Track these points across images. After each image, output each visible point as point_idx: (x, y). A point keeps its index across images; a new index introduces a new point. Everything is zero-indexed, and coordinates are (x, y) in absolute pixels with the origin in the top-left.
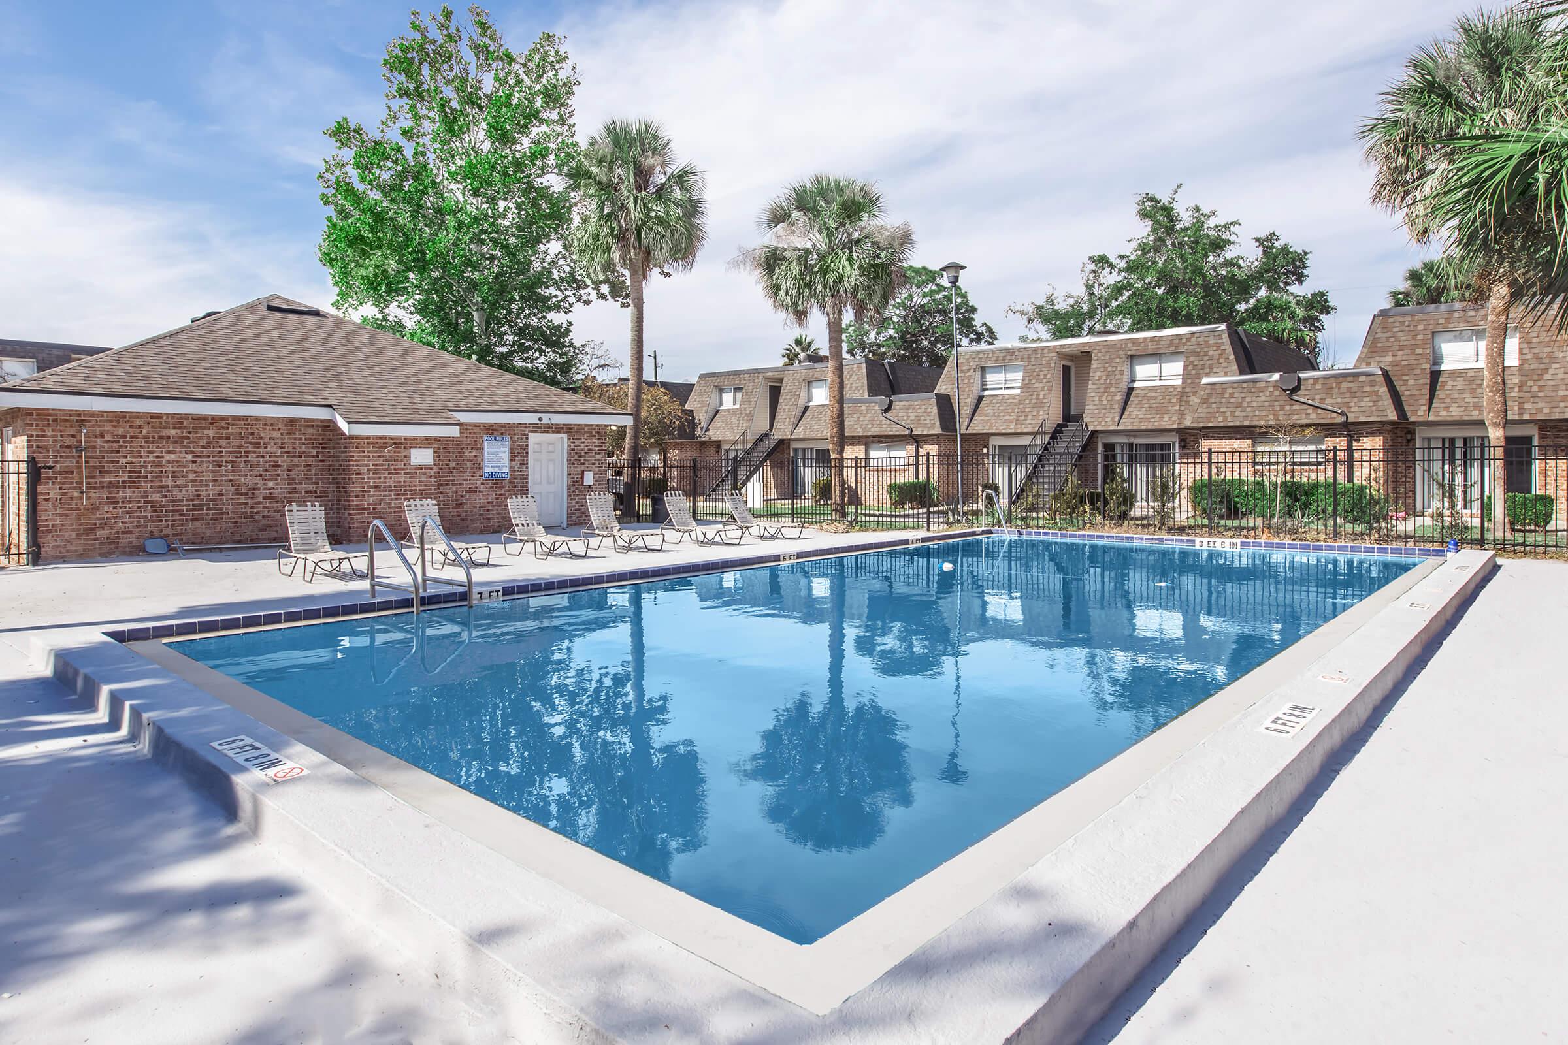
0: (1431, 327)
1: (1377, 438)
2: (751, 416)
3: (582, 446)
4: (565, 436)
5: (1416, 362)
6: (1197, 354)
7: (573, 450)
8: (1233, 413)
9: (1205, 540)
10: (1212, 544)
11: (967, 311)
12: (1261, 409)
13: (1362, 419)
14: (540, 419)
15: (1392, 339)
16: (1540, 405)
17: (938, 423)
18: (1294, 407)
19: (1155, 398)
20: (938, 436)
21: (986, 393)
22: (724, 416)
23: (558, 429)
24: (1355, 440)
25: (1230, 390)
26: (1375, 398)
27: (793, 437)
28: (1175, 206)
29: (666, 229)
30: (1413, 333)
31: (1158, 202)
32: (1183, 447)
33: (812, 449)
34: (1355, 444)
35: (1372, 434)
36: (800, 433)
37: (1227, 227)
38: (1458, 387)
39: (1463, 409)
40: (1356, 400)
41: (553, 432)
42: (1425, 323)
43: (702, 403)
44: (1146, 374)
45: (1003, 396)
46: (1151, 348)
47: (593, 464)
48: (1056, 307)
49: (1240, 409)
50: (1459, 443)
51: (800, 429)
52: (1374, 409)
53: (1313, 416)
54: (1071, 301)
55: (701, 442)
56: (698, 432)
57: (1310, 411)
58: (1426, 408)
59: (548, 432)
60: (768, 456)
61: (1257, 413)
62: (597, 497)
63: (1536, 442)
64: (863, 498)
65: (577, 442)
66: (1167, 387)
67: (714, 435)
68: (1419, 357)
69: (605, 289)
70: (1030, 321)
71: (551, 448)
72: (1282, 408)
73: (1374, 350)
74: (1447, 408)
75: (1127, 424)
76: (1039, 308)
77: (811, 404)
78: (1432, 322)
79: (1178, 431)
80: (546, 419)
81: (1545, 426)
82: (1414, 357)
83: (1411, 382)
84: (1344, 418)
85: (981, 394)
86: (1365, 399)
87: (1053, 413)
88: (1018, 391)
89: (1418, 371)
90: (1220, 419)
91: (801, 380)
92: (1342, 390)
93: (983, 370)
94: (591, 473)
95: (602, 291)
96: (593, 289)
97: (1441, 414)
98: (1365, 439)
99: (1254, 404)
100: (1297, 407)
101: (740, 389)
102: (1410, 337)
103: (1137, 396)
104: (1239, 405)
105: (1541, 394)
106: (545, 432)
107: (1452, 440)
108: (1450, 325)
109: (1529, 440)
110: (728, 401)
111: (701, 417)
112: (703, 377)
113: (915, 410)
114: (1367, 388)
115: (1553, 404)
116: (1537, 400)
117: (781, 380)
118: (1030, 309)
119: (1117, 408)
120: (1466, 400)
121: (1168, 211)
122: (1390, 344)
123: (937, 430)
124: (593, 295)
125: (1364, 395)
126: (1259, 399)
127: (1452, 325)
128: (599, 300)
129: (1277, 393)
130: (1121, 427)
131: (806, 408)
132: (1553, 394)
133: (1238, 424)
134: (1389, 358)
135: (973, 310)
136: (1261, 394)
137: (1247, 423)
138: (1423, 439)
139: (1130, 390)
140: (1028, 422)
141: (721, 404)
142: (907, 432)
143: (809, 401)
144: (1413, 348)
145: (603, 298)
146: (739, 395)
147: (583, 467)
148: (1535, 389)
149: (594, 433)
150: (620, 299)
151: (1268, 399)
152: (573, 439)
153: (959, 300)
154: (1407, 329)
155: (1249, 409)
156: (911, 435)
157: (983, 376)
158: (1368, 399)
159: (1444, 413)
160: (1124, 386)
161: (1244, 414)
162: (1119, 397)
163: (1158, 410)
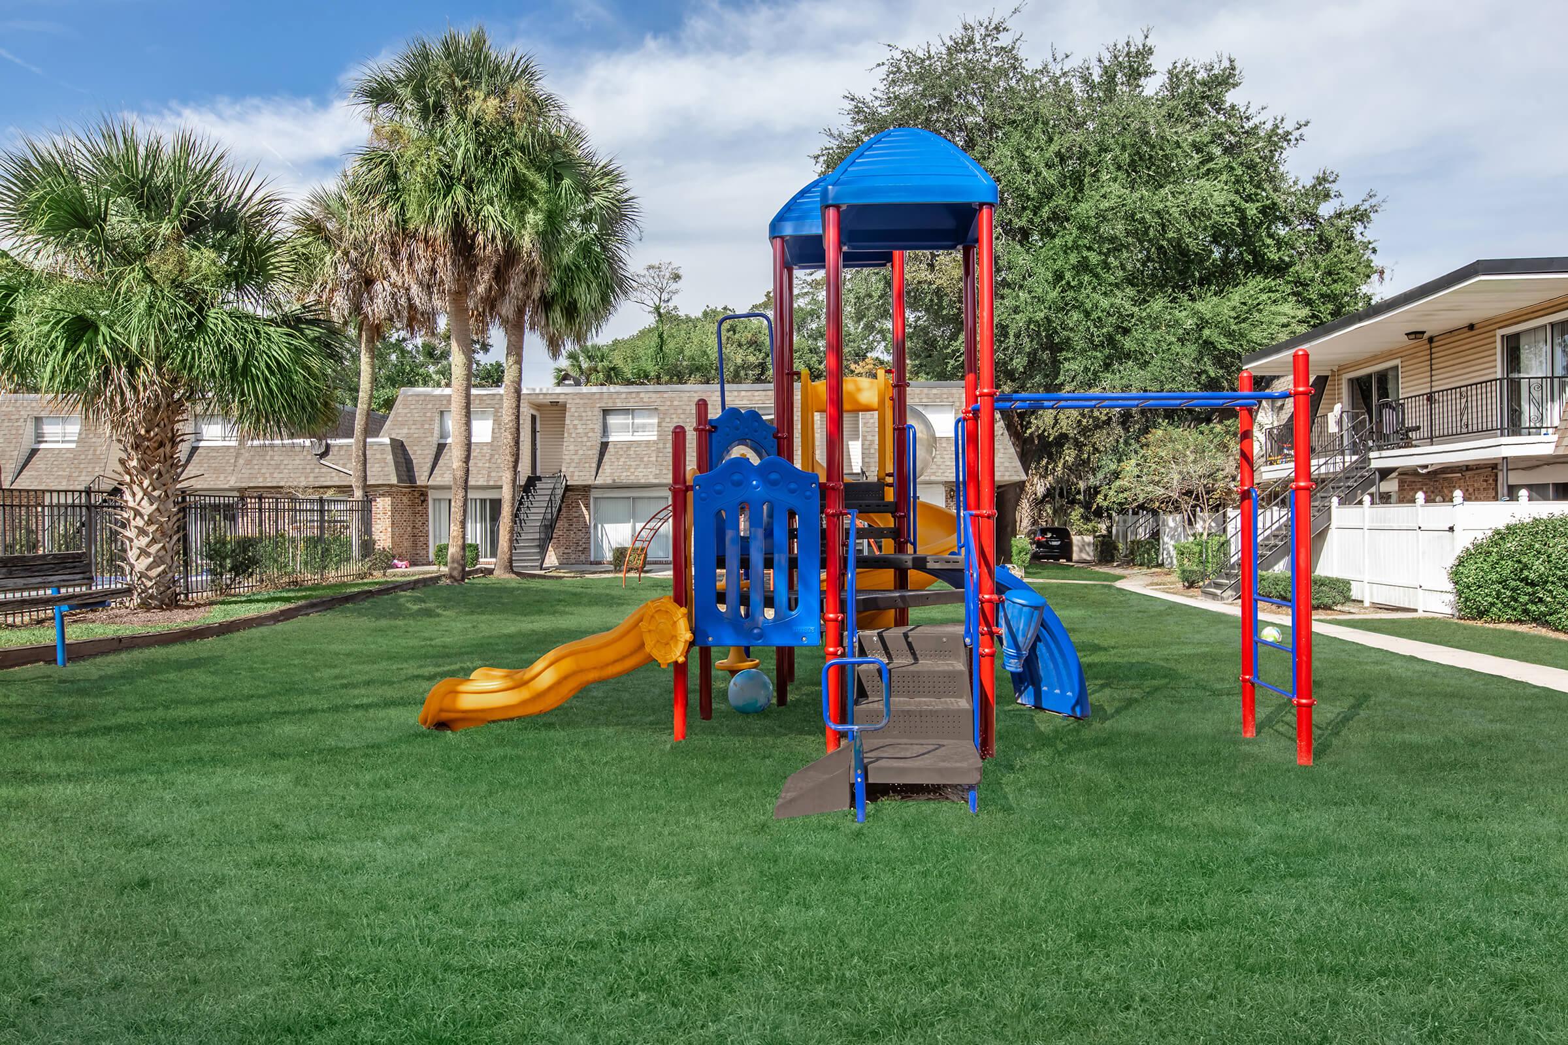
0: (439, 406)
5: (424, 435)
8: (272, 474)
12: (295, 471)
13: (372, 482)
15: (411, 415)
16: (500, 474)
18: (321, 470)
19: (215, 458)
21: (43, 446)
24: (372, 500)
25: (273, 454)
26: (383, 465)
34: (372, 503)
35: (383, 495)
42: (433, 403)
45: (58, 450)
49: (278, 471)
52: (381, 473)
53: (336, 479)
57: (334, 473)
58: (427, 474)
61: (291, 475)
66: (228, 448)
68: (428, 431)
72: (313, 470)
73: (396, 423)
74: (442, 475)
78: (438, 403)
82: (422, 431)
83: (420, 452)
85: (36, 446)
86: (377, 465)
88: (73, 446)
89: (426, 443)
90: (261, 480)
93: (38, 420)
98: (377, 500)
99: (290, 467)
100: (324, 470)
102: (419, 414)
103: (199, 455)
104: (277, 466)
114: (378, 456)
116: (499, 470)
122: (409, 419)
125: (375, 461)
126: (294, 462)
129: (309, 457)
133: (275, 484)
134: (405, 431)
136: (296, 458)
137: (282, 484)
138: (435, 499)
139: (194, 449)
140: (82, 478)
144: (422, 424)
151: (301, 462)
154: (420, 407)
155: (285, 471)
158: (379, 465)
159: (439, 479)
161: (280, 475)
163: (216, 469)
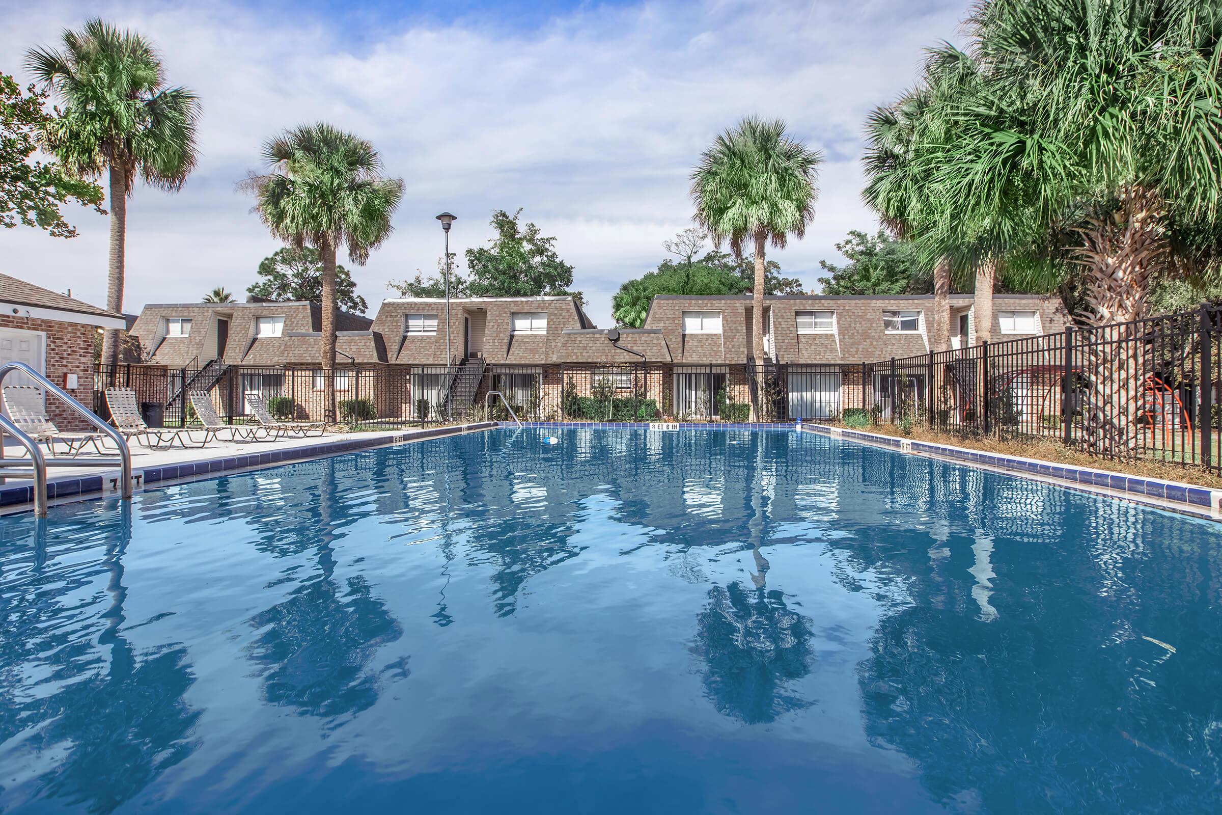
0: (682, 307)
1: (659, 372)
2: (200, 345)
3: (65, 347)
4: (43, 334)
5: (675, 328)
6: (555, 315)
7: (53, 350)
8: (581, 353)
11: (348, 285)
12: (597, 351)
13: (653, 360)
14: (15, 311)
15: (664, 313)
16: (733, 356)
17: (375, 354)
18: (616, 351)
19: (529, 343)
20: (375, 364)
21: (409, 334)
22: (171, 344)
23: (36, 325)
24: (648, 373)
25: (579, 339)
26: (659, 348)
27: (244, 363)
28: (517, 222)
29: (158, 142)
30: (674, 311)
31: (507, 218)
32: (545, 377)
33: (259, 375)
34: (648, 375)
35: (657, 370)
36: (250, 360)
37: (548, 240)
38: (695, 344)
39: (698, 357)
40: (650, 348)
41: (29, 328)
42: (678, 304)
43: (148, 330)
44: (522, 326)
45: (422, 336)
46: (526, 308)
47: (78, 367)
48: (422, 286)
49: (585, 351)
50: (693, 377)
51: (251, 356)
52: (659, 354)
53: (627, 357)
54: (432, 282)
55: (145, 367)
56: (144, 356)
57: (625, 353)
58: (681, 355)
59: (21, 327)
60: (218, 381)
61: (595, 354)
62: (117, 392)
63: (727, 377)
64: (311, 414)
65: (58, 342)
66: (536, 336)
67: (161, 358)
68: (677, 325)
69: (32, 215)
70: (404, 294)
71: (24, 346)
72: (610, 351)
73: (656, 319)
74: (692, 356)
75: (511, 360)
76: (411, 285)
77: (259, 336)
78: (682, 305)
79: (543, 366)
80: (23, 311)
81: (732, 368)
82: (674, 325)
83: (673, 340)
84: (645, 359)
85: (405, 334)
86: (654, 348)
87: (459, 351)
88: (434, 334)
89: (677, 333)
90: (574, 357)
91: (250, 315)
92: (643, 342)
93: (407, 316)
94: (75, 376)
95: (29, 217)
96: (18, 213)
97: (689, 359)
98: (653, 373)
99: (594, 348)
100: (618, 351)
101: (189, 320)
102: (672, 313)
103: (517, 340)
104: (585, 348)
105: (733, 350)
106: (17, 327)
109: (724, 375)
110: (176, 330)
111: (148, 344)
112: (148, 307)
113: (356, 343)
114: (655, 341)
115: (740, 355)
116: (731, 353)
117: (230, 316)
118: (404, 285)
119: (505, 348)
120: (700, 351)
121: (513, 225)
122: (663, 316)
123: (375, 360)
124: (18, 219)
125: (653, 345)
126: (596, 345)
127: (692, 308)
128: (25, 226)
129: (606, 341)
130: (508, 362)
131: (255, 340)
133: (585, 361)
134: (662, 325)
135: (353, 285)
136: (597, 342)
137: (590, 360)
138: (678, 374)
139: (512, 336)
140: (443, 356)
141: (168, 332)
142: (350, 361)
143: (257, 334)
144: (674, 319)
145: (29, 224)
146: (188, 326)
147: (65, 370)
148: (730, 346)
149: (79, 334)
150: (50, 228)
151: (601, 345)
152: (53, 338)
153: (343, 276)
154: (669, 307)
155: (590, 351)
156: (353, 363)
157: (407, 322)
158: (656, 348)
159: (691, 359)
160: (508, 333)
161: (588, 354)
162: (506, 341)
163: (531, 351)
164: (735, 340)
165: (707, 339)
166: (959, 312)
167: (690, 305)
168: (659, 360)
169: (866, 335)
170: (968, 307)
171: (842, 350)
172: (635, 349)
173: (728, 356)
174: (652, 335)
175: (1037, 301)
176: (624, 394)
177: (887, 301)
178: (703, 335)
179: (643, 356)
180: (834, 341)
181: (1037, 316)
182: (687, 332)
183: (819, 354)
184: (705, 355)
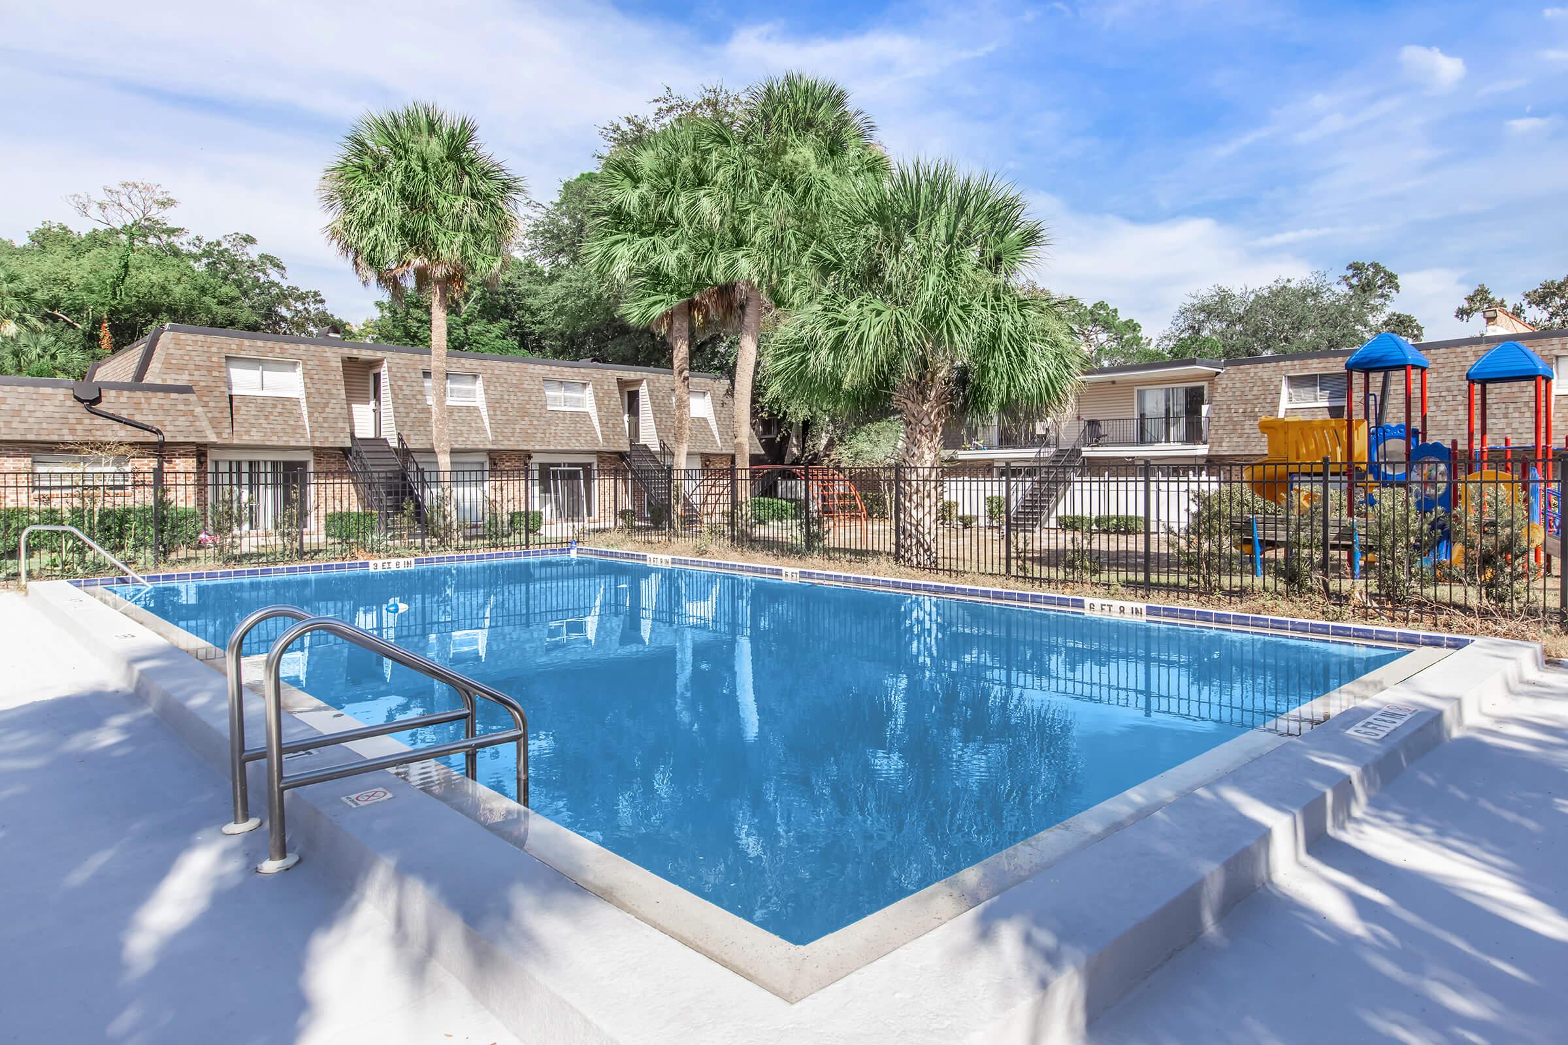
0: (224, 350)
1: (191, 460)
5: (214, 384)
8: (8, 422)
9: (380, 562)
10: (387, 565)
12: (49, 420)
13: (181, 439)
15: (187, 358)
16: (326, 434)
18: (96, 422)
24: (167, 462)
25: (1, 395)
26: (191, 418)
30: (208, 355)
34: (166, 465)
35: (185, 455)
38: (253, 413)
39: (262, 434)
40: (170, 418)
42: (218, 345)
49: (18, 419)
50: (245, 468)
52: (191, 429)
53: (122, 432)
57: (117, 426)
58: (229, 431)
61: (45, 426)
63: (311, 468)
68: (217, 379)
72: (79, 421)
73: (170, 366)
74: (248, 432)
78: (225, 346)
81: (320, 453)
82: (211, 379)
83: (212, 404)
84: (161, 437)
86: (181, 419)
89: (217, 393)
92: (153, 407)
97: (244, 437)
98: (178, 461)
99: (39, 414)
100: (100, 421)
102: (205, 358)
104: (16, 413)
105: (326, 425)
107: (239, 463)
108: (242, 352)
109: (304, 464)
114: (182, 407)
115: (335, 434)
116: (323, 430)
120: (263, 426)
122: (185, 362)
125: (178, 413)
126: (44, 409)
127: (244, 352)
129: (70, 403)
132: (334, 425)
133: (19, 438)
134: (186, 377)
136: (46, 403)
137: (31, 437)
138: (212, 461)
144: (209, 370)
148: (320, 419)
151: (57, 409)
154: (201, 349)
155: (31, 420)
158: (183, 418)
159: (246, 437)
161: (25, 426)
164: (328, 410)
165: (274, 406)
166: (627, 386)
167: (240, 347)
168: (191, 439)
169: (523, 412)
170: (638, 382)
171: (494, 431)
172: (138, 418)
173: (317, 434)
174: (174, 395)
175: (708, 381)
176: (119, 500)
177: (547, 367)
178: (265, 398)
179: (158, 432)
180: (480, 417)
181: (708, 396)
182: (234, 392)
183: (461, 434)
184: (274, 433)
